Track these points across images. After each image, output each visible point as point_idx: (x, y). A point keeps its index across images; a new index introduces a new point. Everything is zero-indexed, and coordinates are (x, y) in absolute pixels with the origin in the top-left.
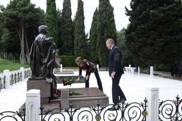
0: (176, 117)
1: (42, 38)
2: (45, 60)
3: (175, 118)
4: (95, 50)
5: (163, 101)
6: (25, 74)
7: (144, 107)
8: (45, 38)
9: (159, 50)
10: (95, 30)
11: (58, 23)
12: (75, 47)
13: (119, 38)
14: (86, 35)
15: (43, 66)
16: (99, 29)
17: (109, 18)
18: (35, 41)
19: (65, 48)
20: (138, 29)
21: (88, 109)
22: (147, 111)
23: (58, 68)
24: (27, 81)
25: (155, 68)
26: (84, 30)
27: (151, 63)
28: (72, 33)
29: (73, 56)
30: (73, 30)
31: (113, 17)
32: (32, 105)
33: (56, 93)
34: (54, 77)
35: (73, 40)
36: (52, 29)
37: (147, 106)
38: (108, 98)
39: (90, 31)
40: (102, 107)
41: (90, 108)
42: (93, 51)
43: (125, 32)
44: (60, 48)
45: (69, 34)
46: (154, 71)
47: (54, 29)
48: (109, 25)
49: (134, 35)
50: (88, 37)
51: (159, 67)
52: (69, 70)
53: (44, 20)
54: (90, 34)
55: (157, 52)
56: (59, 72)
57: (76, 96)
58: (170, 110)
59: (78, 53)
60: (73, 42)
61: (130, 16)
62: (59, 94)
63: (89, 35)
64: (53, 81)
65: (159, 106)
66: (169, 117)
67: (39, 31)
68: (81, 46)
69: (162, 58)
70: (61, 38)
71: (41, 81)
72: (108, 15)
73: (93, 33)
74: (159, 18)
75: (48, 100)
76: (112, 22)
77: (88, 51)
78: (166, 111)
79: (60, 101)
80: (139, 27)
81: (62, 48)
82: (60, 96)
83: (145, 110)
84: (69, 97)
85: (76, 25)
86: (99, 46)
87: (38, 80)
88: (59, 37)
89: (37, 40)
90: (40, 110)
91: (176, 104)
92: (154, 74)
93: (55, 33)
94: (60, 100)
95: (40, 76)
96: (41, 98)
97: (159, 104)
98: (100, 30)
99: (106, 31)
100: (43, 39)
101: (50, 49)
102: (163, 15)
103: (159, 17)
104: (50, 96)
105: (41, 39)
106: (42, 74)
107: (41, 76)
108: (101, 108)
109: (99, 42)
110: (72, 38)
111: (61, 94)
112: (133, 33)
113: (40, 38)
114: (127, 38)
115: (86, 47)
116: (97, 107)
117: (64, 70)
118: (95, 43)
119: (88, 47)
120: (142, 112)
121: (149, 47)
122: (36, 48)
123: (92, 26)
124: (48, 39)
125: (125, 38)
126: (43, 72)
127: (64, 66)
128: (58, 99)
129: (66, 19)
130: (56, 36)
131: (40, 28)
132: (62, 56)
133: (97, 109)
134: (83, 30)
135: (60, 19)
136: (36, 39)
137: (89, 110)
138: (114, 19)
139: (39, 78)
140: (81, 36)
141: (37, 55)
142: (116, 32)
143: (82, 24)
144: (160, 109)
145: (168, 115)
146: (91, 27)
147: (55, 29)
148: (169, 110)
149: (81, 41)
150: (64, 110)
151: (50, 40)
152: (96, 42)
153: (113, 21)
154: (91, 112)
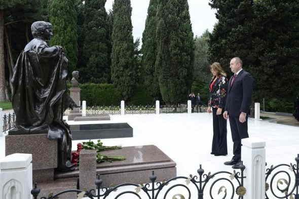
0: (296, 194)
1: (39, 47)
2: (44, 92)
3: (294, 196)
4: (152, 72)
5: (273, 167)
6: (5, 122)
7: (240, 180)
8: (46, 46)
9: (269, 72)
10: (152, 34)
11: (78, 17)
12: (113, 65)
13: (198, 50)
14: (134, 42)
15: (42, 106)
16: (159, 33)
17: (179, 11)
18: (23, 53)
19: (93, 69)
20: (232, 34)
21: (132, 188)
22: (245, 186)
23: (74, 108)
24: (6, 138)
25: (264, 106)
26: (132, 33)
27: (256, 97)
28: (107, 37)
29: (109, 83)
30: (108, 33)
31: (188, 9)
32: (13, 188)
33: (69, 159)
34: (65, 127)
35: (109, 52)
36: (65, 29)
37: (245, 177)
38: (175, 164)
39: (144, 35)
40: (161, 183)
41: (138, 186)
42: (148, 74)
43: (208, 38)
44: (83, 68)
45: (101, 40)
46: (261, 112)
47: (69, 29)
48: (180, 24)
49: (226, 44)
50: (140, 48)
51: (271, 104)
52: (100, 112)
53: (47, 10)
54: (143, 41)
55: (266, 77)
56: (78, 116)
57: (111, 164)
58: (286, 181)
59: (119, 78)
60: (109, 55)
61: (218, 9)
62: (75, 162)
63: (141, 44)
64: (62, 136)
65: (266, 175)
66: (283, 195)
67: (33, 33)
68: (124, 64)
69: (274, 86)
70: (84, 48)
71: (37, 136)
72: (177, 6)
73: (149, 39)
74: (268, 15)
75: (52, 174)
76: (185, 19)
77: (139, 74)
78: (279, 184)
79: (77, 176)
80: (233, 29)
81: (86, 69)
82: (78, 165)
83: (241, 185)
84: (96, 165)
85: (115, 23)
86: (160, 64)
87: (30, 133)
88: (80, 46)
89: (28, 52)
90: (32, 196)
91: (296, 171)
92: (261, 117)
93: (71, 37)
94: (78, 172)
95: (34, 125)
96: (33, 171)
97: (266, 172)
98: (161, 34)
99: (173, 35)
100: (40, 50)
101: (55, 70)
102: (275, 9)
103: (269, 13)
104: (56, 166)
105: (37, 49)
106: (39, 122)
107: (37, 126)
108: (159, 184)
109: (161, 58)
110: (106, 47)
111: (80, 160)
112: (224, 41)
113: (35, 47)
114: (212, 49)
115: (135, 66)
116: (151, 184)
117: (91, 112)
118: (152, 59)
119: (140, 67)
120: (237, 189)
121: (252, 68)
122: (26, 67)
123: (146, 26)
124: (51, 49)
125: (210, 49)
126: (40, 118)
127: (89, 105)
128: (74, 170)
129: (95, 9)
130: (73, 44)
131: (35, 25)
132: (86, 84)
133: (151, 188)
134: (128, 33)
135: (82, 9)
136: (27, 48)
137: (135, 191)
138: (188, 13)
139: (32, 130)
140: (125, 45)
141: (27, 81)
142: (192, 39)
143: (128, 21)
144: (269, 181)
145: (282, 191)
146: (146, 28)
147: (72, 29)
148: (283, 181)
149: (124, 55)
150: (84, 193)
151: (55, 51)
152: (155, 57)
153: (187, 17)
154: (139, 194)
